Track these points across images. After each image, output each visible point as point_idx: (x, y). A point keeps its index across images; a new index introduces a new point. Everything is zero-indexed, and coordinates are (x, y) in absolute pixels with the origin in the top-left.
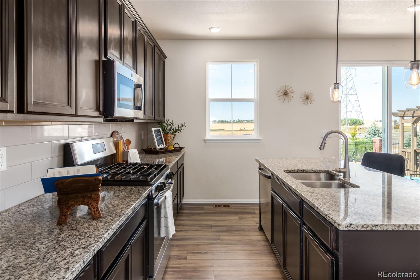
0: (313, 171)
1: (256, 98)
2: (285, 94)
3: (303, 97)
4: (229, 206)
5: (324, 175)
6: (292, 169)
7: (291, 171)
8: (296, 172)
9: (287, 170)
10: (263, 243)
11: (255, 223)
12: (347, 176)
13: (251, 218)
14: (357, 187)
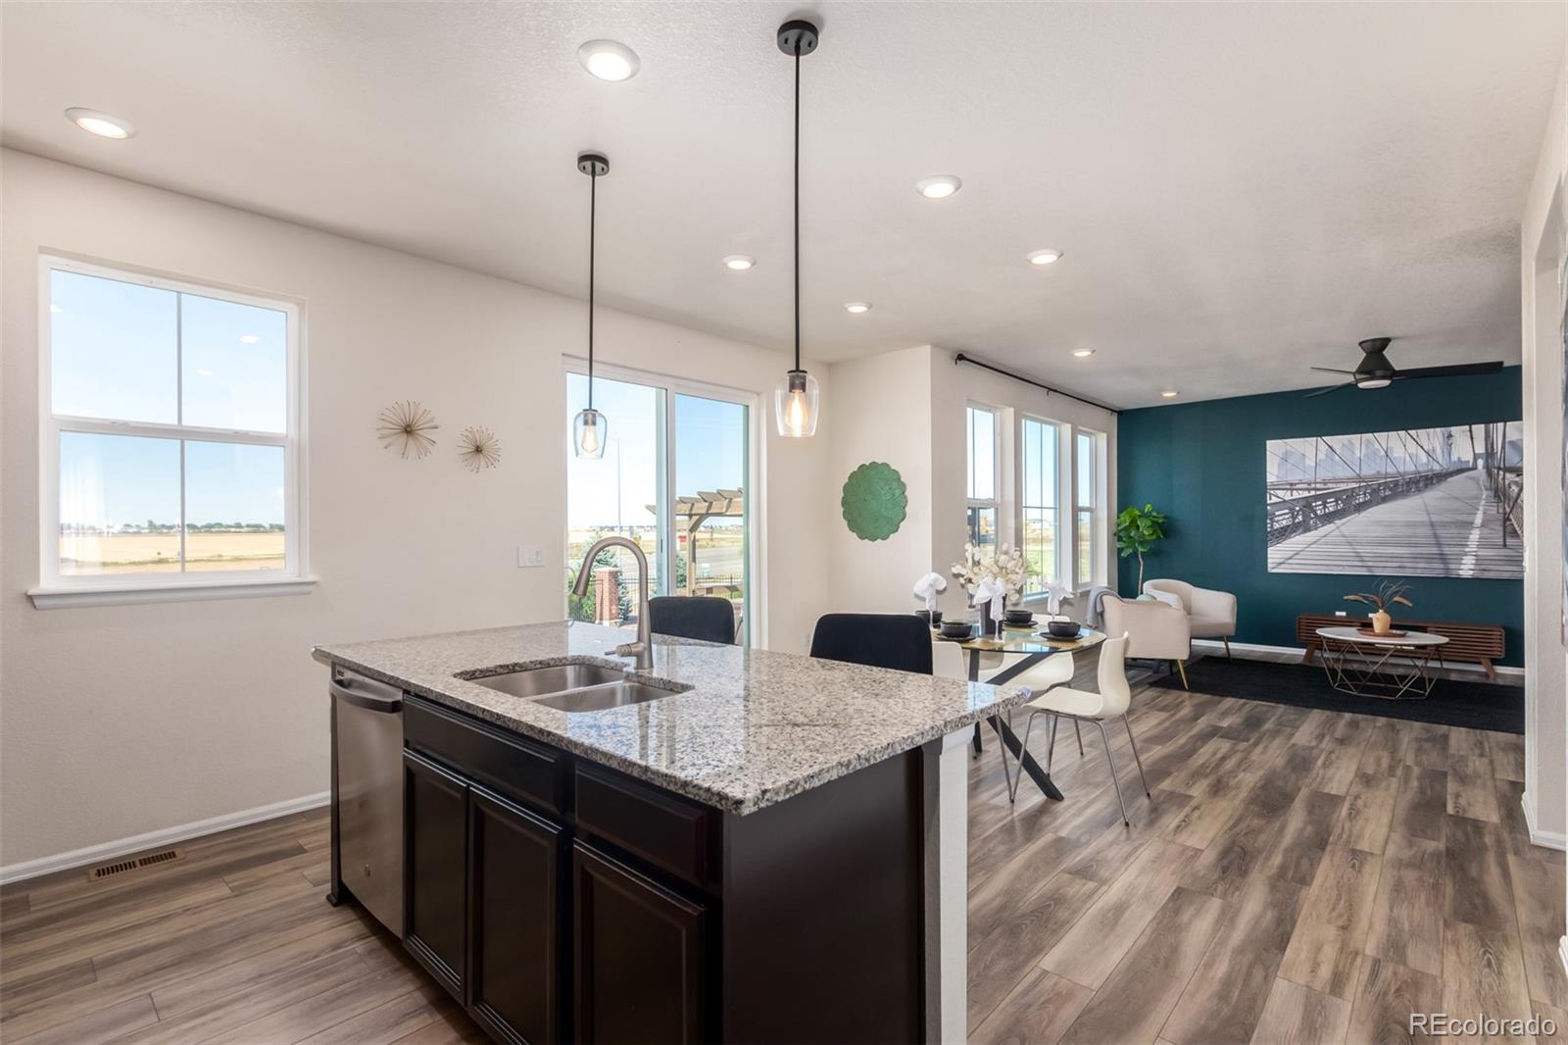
0: (540, 662)
1: (293, 434)
2: (408, 430)
3: (465, 445)
4: (172, 855)
5: (575, 670)
6: (480, 667)
7: (477, 674)
8: (491, 673)
9: (462, 673)
10: (359, 947)
11: (311, 885)
12: (646, 664)
13: (287, 871)
14: (685, 688)
